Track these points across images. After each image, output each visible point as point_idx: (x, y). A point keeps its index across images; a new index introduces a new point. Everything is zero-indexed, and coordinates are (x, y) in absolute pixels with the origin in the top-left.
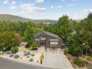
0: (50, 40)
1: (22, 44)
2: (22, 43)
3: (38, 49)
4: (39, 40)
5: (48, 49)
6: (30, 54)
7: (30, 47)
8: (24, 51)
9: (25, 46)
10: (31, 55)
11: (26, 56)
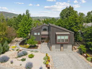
0: (57, 33)
1: (15, 41)
2: (16, 39)
3: (37, 47)
4: (39, 34)
5: (53, 47)
6: (27, 54)
7: (26, 44)
8: (17, 50)
9: (19, 43)
10: (27, 56)
11: (21, 58)
